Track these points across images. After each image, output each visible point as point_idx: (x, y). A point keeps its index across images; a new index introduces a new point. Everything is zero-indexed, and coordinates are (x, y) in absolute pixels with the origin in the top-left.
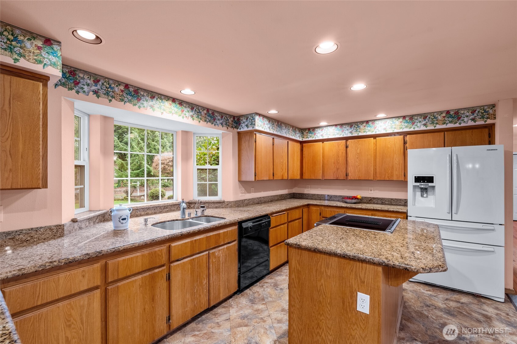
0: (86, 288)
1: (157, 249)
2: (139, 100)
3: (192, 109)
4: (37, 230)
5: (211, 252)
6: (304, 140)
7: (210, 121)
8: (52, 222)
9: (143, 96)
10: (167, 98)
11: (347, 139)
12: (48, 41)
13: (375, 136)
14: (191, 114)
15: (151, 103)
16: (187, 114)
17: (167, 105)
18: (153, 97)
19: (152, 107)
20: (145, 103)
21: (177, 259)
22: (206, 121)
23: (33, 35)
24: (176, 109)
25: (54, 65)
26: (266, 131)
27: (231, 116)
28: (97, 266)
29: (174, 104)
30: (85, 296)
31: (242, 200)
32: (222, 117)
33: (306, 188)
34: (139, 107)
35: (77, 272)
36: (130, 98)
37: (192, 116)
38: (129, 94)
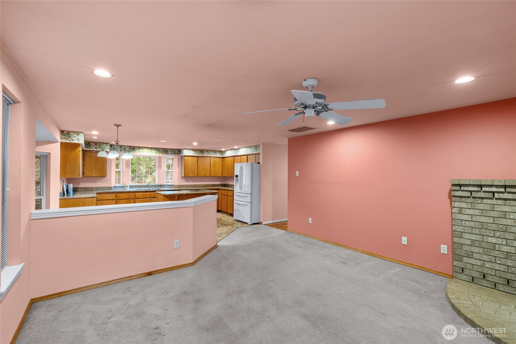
0: (112, 199)
1: (131, 194)
2: (134, 150)
3: (156, 150)
4: (105, 187)
5: (151, 199)
6: (223, 156)
7: (165, 153)
8: (109, 186)
9: (136, 149)
10: (145, 148)
11: (234, 156)
12: (107, 144)
13: (240, 156)
14: (156, 151)
15: (139, 150)
16: (154, 152)
17: (145, 150)
18: (139, 149)
19: (139, 152)
20: (137, 151)
21: (137, 198)
22: (163, 153)
23: (104, 143)
24: (149, 151)
25: (108, 149)
26: (191, 155)
27: (177, 150)
28: (114, 195)
29: (148, 149)
30: (112, 201)
31: (183, 185)
32: (171, 151)
33: (229, 181)
34: (135, 152)
35: (110, 195)
36: (131, 150)
37: (156, 153)
38: (131, 149)
